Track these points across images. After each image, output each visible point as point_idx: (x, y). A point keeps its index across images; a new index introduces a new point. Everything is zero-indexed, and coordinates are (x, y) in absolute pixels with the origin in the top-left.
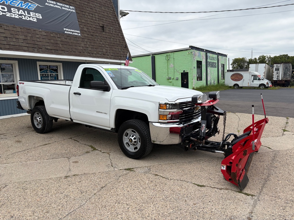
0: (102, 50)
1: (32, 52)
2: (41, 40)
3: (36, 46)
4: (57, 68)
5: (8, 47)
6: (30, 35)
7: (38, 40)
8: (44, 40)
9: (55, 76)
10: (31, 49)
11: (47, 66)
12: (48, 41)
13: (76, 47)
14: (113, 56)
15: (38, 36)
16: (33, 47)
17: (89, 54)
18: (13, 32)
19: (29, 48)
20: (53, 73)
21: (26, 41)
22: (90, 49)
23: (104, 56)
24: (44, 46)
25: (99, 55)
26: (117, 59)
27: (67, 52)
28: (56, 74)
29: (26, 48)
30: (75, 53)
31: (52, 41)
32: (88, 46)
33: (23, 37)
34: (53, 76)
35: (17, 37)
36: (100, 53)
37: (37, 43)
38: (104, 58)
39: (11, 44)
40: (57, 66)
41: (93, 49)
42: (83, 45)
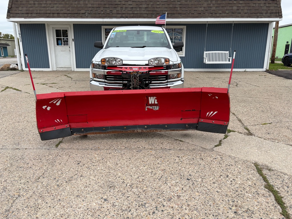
0: (231, 8)
1: (150, 18)
2: (160, 6)
3: (155, 12)
4: (182, 31)
5: (132, 15)
6: (152, 3)
7: (158, 6)
8: (164, 5)
9: (180, 38)
10: (150, 15)
11: (173, 29)
12: (166, 6)
13: (196, 8)
14: (247, 14)
15: (158, 3)
16: (152, 14)
17: (210, 15)
18: (139, 2)
19: (148, 15)
20: (179, 35)
21: (147, 9)
22: (214, 8)
23: (233, 15)
24: (161, 12)
25: (226, 15)
26: (253, 17)
27: (184, 15)
28: (181, 37)
29: (146, 15)
30: (193, 14)
31: (171, 6)
32: (211, 5)
33: (145, 6)
34: (178, 38)
35: (141, 6)
36: (227, 12)
37: (156, 9)
38: (231, 17)
39: (135, 13)
40: (182, 29)
41: (217, 8)
42: (205, 5)
